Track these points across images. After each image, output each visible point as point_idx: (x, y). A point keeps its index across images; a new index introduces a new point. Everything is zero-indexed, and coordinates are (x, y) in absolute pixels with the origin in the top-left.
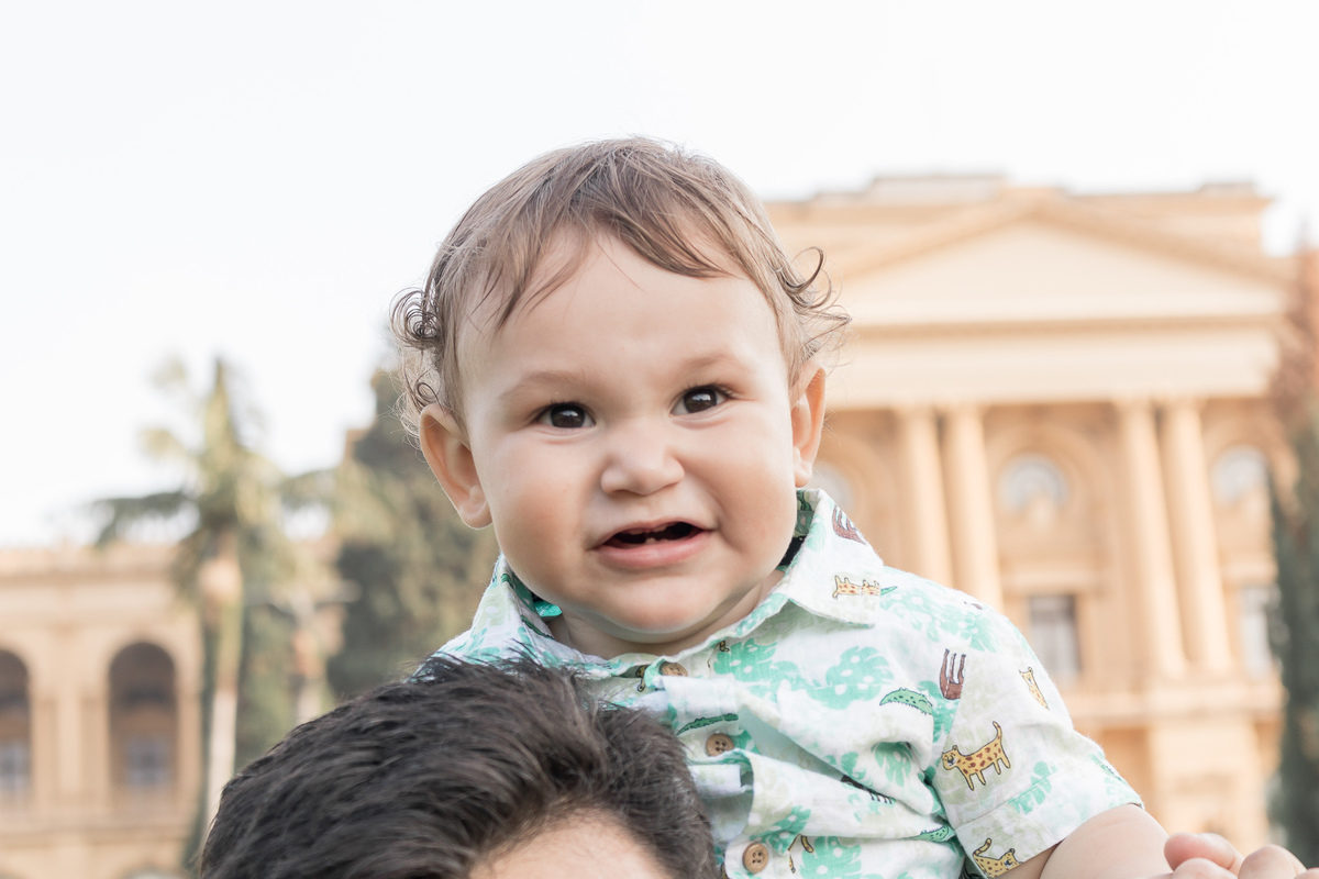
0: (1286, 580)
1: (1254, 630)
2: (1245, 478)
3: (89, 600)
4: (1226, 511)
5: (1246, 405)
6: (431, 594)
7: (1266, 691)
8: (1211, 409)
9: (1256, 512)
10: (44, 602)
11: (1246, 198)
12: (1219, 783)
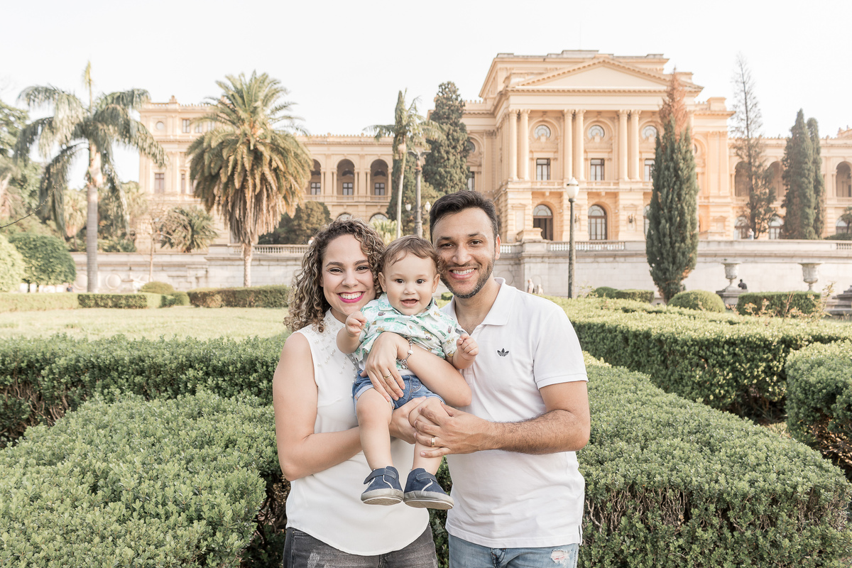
0: (658, 160)
1: (647, 170)
2: (651, 133)
3: (368, 150)
4: (644, 140)
5: (654, 113)
6: (447, 153)
7: (650, 186)
8: (643, 114)
9: (652, 140)
10: (357, 150)
11: (660, 59)
12: (635, 207)
